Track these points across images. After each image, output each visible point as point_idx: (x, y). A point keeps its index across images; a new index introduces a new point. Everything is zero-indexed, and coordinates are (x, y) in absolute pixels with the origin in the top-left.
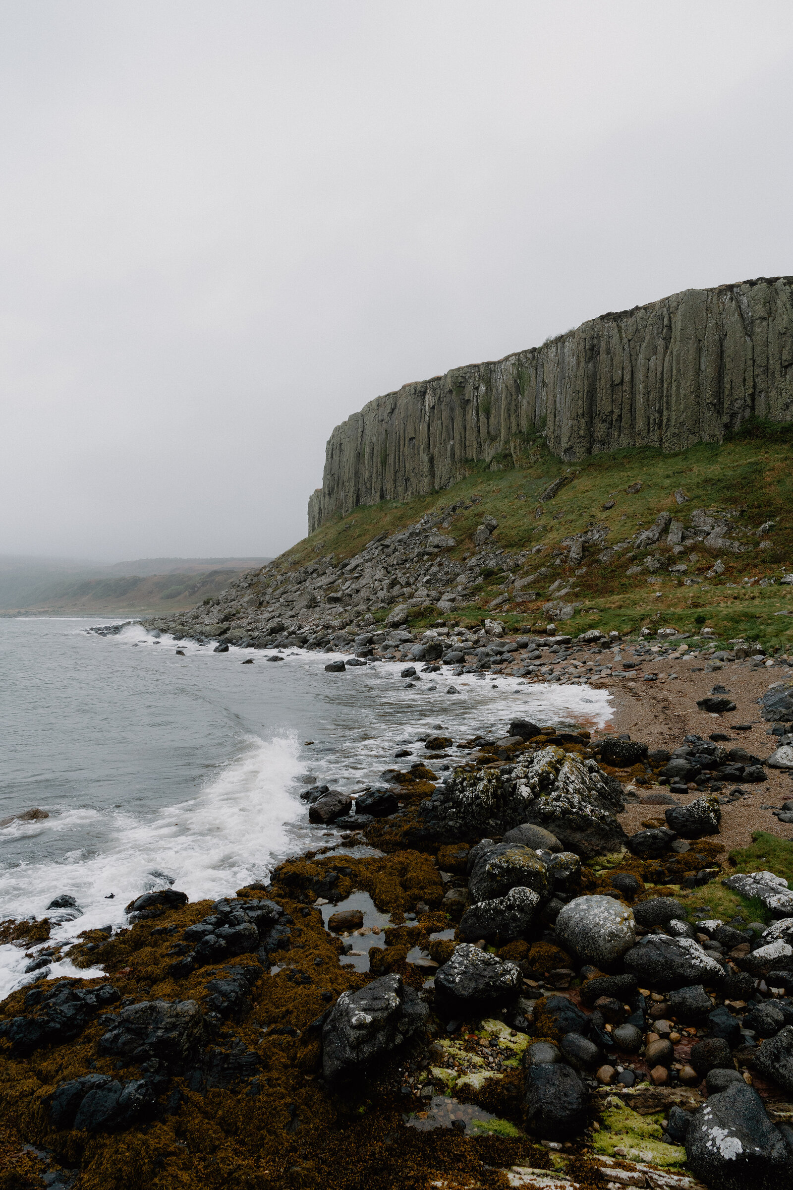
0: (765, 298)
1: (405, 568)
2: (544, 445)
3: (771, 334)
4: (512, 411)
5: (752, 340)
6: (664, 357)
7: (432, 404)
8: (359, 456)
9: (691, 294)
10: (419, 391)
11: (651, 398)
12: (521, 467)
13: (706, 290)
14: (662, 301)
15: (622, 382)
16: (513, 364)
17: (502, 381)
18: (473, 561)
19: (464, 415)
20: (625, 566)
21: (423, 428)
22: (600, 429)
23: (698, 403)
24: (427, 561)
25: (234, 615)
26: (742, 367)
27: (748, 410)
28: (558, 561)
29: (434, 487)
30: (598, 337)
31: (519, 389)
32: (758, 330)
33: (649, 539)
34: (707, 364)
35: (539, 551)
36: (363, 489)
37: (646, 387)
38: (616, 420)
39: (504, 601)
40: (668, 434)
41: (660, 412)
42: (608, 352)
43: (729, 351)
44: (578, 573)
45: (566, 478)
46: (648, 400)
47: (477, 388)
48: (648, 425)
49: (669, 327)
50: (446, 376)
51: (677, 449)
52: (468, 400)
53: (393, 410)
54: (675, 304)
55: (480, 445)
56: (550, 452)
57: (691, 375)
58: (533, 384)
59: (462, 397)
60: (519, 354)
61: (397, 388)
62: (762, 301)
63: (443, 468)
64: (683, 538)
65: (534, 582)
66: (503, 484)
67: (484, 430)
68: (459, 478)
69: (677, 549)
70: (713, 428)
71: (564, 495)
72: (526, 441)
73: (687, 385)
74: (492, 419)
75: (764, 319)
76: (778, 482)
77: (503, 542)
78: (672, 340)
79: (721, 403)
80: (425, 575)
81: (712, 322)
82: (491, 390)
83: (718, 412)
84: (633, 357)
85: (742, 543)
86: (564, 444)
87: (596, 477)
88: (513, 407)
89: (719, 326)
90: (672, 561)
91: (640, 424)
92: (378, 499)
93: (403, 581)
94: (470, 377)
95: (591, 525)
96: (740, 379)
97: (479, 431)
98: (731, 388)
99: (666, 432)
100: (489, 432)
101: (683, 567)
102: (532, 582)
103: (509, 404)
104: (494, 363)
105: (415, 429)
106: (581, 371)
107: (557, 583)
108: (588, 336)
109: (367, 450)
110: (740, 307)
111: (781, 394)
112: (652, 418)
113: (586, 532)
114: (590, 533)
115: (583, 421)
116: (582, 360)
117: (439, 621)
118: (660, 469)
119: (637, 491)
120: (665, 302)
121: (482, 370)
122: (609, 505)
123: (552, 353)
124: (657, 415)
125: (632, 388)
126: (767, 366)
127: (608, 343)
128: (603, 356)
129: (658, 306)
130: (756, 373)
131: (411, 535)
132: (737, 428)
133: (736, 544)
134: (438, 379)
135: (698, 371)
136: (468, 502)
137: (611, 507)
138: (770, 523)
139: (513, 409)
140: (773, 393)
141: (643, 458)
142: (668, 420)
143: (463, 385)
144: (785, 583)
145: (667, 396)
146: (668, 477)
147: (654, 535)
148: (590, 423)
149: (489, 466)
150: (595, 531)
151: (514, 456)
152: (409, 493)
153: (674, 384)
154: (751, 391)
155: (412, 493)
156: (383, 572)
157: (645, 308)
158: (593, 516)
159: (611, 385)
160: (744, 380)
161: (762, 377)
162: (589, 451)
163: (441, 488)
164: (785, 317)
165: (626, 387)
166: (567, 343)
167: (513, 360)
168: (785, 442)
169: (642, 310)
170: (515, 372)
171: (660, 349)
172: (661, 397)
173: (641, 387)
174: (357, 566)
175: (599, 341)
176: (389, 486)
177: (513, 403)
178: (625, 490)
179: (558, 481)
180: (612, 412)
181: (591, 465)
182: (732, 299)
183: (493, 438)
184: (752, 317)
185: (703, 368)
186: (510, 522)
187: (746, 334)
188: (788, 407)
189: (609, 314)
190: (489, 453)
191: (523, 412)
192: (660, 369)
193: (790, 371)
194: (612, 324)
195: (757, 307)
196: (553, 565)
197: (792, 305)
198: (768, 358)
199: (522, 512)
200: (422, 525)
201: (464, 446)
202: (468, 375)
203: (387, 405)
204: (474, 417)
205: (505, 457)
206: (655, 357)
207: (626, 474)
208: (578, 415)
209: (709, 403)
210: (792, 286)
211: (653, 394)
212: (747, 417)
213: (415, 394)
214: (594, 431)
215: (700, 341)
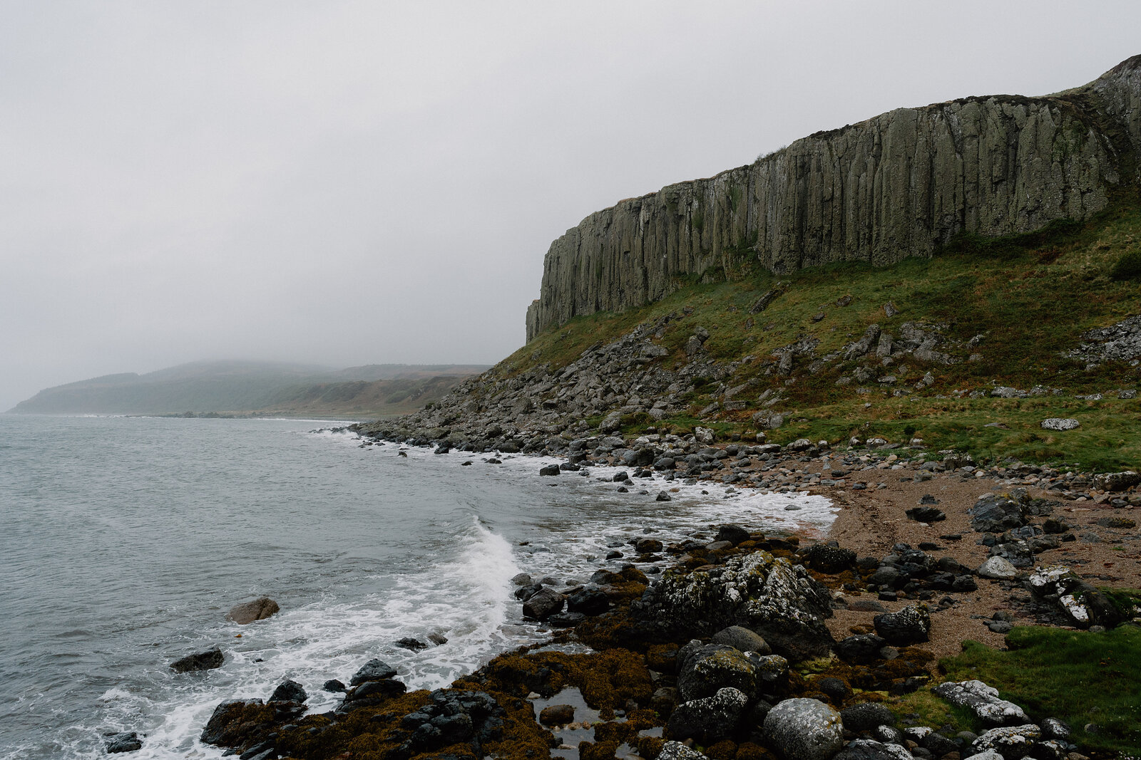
0: (975, 117)
1: (619, 376)
2: (755, 259)
3: (981, 151)
4: (724, 226)
5: (962, 157)
6: (875, 173)
7: (646, 220)
8: (576, 269)
9: (901, 113)
10: (634, 207)
11: (860, 214)
12: (732, 280)
13: (917, 109)
14: (873, 120)
15: (832, 198)
16: (726, 181)
17: (715, 198)
18: (684, 371)
19: (678, 230)
20: (835, 377)
21: (638, 242)
22: (811, 244)
23: (908, 218)
24: (640, 370)
25: (454, 419)
26: (952, 183)
27: (958, 226)
28: (768, 371)
29: (647, 299)
30: (809, 155)
31: (731, 205)
32: (968, 147)
33: (858, 350)
34: (917, 180)
35: (749, 361)
36: (579, 300)
37: (856, 203)
38: (826, 235)
39: (715, 410)
40: (878, 248)
41: (870, 227)
42: (819, 169)
43: (939, 168)
44: (787, 383)
45: (777, 291)
46: (858, 216)
47: (690, 204)
48: (858, 240)
49: (880, 145)
50: (660, 193)
51: (887, 263)
52: (682, 216)
53: (609, 225)
54: (885, 122)
55: (692, 258)
56: (761, 266)
57: (901, 191)
58: (745, 200)
59: (675, 212)
60: (731, 171)
61: (613, 204)
62: (973, 119)
63: (656, 281)
64: (893, 350)
65: (744, 391)
66: (715, 296)
67: (696, 244)
68: (672, 290)
69: (887, 361)
70: (923, 243)
71: (774, 307)
72: (738, 255)
73: (896, 203)
74: (704, 233)
75: (975, 136)
76: (989, 295)
77: (714, 353)
78: (882, 158)
79: (931, 218)
80: (638, 383)
81: (922, 140)
82: (704, 206)
83: (928, 227)
84: (844, 175)
85: (952, 356)
86: (775, 259)
87: (805, 290)
88: (725, 222)
89: (930, 144)
90: (881, 372)
91: (850, 239)
92: (593, 310)
93: (616, 388)
94: (683, 193)
95: (801, 336)
96: (951, 195)
97: (691, 246)
98: (942, 204)
99: (876, 247)
100: (701, 247)
101: (891, 379)
102: (742, 391)
103: (721, 219)
104: (707, 180)
105: (630, 243)
106: (792, 187)
107: (766, 393)
108: (799, 154)
109: (584, 263)
110: (950, 125)
111: (991, 210)
112: (862, 233)
113: (796, 344)
114: (799, 344)
115: (793, 236)
116: (793, 177)
117: (651, 428)
118: (869, 283)
119: (847, 304)
120: (875, 120)
121: (695, 186)
122: (819, 317)
123: (763, 170)
124: (867, 230)
125: (842, 204)
126: (977, 183)
127: (819, 161)
128: (813, 174)
129: (868, 125)
130: (966, 189)
131: (625, 344)
132: (947, 242)
133: (946, 356)
134: (653, 195)
135: (908, 187)
136: (680, 314)
137: (821, 319)
138: (981, 336)
139: (725, 224)
140: (984, 208)
141: (852, 272)
142: (878, 235)
143: (676, 201)
144: (995, 395)
145: (877, 212)
146: (877, 290)
147: (863, 347)
148: (801, 238)
149: (701, 279)
150: (804, 343)
151: (725, 269)
152: (623, 304)
153: (884, 201)
154: (961, 206)
155: (626, 305)
156: (597, 380)
157: (856, 127)
158: (803, 328)
159: (822, 201)
160: (955, 196)
161: (972, 193)
162: (799, 265)
163: (654, 300)
164: (996, 134)
165: (836, 203)
166: (778, 161)
167: (725, 177)
168: (995, 257)
169: (852, 129)
170: (727, 188)
171: (870, 167)
172: (871, 214)
173: (850, 203)
174: (572, 374)
175: (810, 159)
176: (604, 297)
177: (725, 218)
178: (834, 303)
179: (768, 294)
180: (822, 227)
181: (801, 278)
182: (942, 117)
183: (705, 252)
184: (962, 134)
185: (913, 184)
186: (722, 333)
187: (956, 151)
188: (998, 222)
189: (820, 133)
190: (701, 266)
191: (735, 228)
192: (869, 186)
193: (1001, 188)
194: (823, 143)
195: (967, 125)
196: (763, 375)
197: (1003, 123)
198: (978, 175)
199: (733, 323)
200: (635, 335)
201: (677, 260)
202: (681, 192)
203: (603, 221)
204: (687, 232)
205: (717, 271)
206: (865, 174)
207: (835, 287)
208: (788, 230)
209: (918, 219)
210: (1003, 104)
211: (863, 210)
212: (957, 232)
213: (630, 210)
214: (804, 246)
215: (910, 158)
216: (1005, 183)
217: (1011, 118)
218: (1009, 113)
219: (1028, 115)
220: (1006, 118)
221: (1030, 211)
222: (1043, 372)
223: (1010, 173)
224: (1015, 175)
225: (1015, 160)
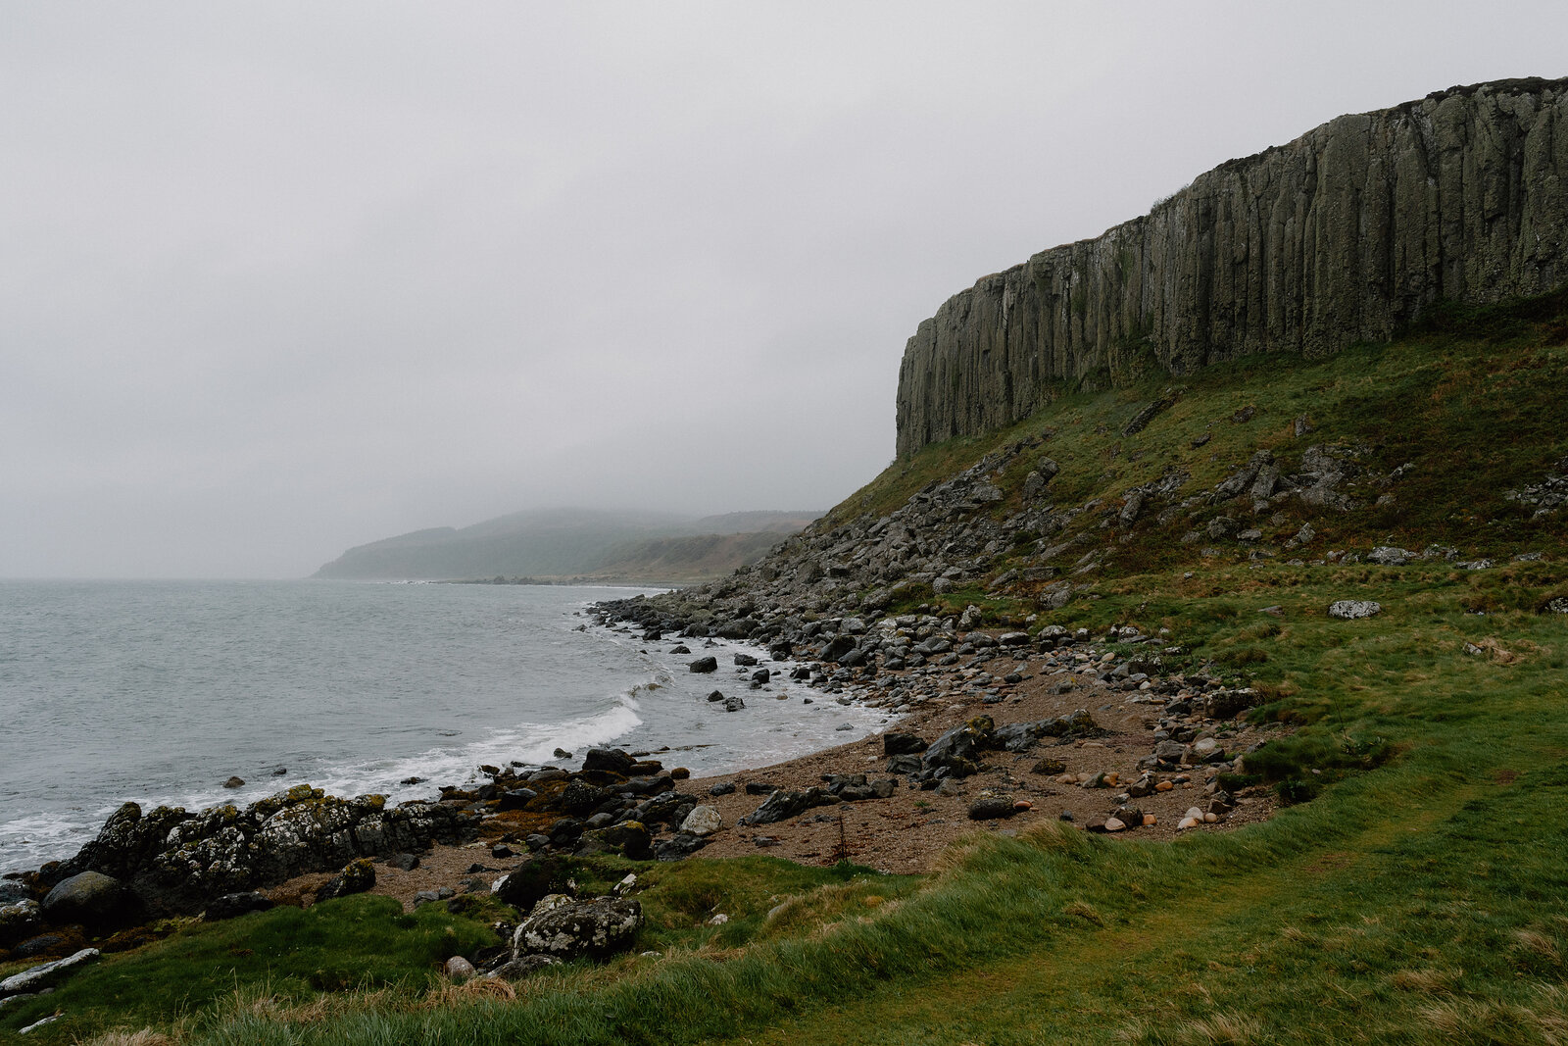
0: (1456, 118)
1: (932, 531)
2: (1151, 354)
3: (1466, 172)
4: (1112, 307)
5: (1437, 184)
6: (1305, 218)
7: (1011, 303)
8: (930, 376)
9: (1346, 122)
10: (994, 286)
11: (1286, 281)
12: (1117, 386)
13: (1370, 114)
14: (1306, 137)
15: (1247, 259)
16: (1114, 242)
17: (1101, 265)
18: (1012, 522)
19: (1052, 316)
21: (1000, 335)
22: (1218, 327)
23: (1356, 282)
24: (961, 521)
26: (1420, 225)
27: (1432, 290)
28: (1105, 523)
29: (1011, 417)
30: (1215, 196)
31: (1121, 276)
32: (1445, 167)
33: (1228, 490)
34: (1368, 223)
35: (1092, 507)
36: (934, 421)
37: (1280, 264)
38: (1239, 314)
39: (1009, 580)
40: (1310, 331)
41: (1299, 299)
42: (1228, 216)
43: (1400, 204)
44: (1123, 540)
45: (1164, 401)
46: (1284, 284)
47: (1068, 278)
48: (1283, 319)
49: (1314, 173)
50: (1028, 264)
51: (1323, 353)
52: (1057, 296)
53: (967, 313)
54: (1322, 139)
55: (1071, 356)
56: (1156, 363)
57: (1343, 242)
58: (1138, 267)
59: (1048, 291)
60: (1121, 227)
61: (971, 285)
62: (1452, 122)
63: (1023, 389)
64: (1277, 488)
65: (1063, 553)
66: (1088, 412)
67: (1076, 336)
68: (1043, 403)
69: (1258, 506)
70: (1377, 320)
71: (1153, 427)
72: (1126, 349)
73: (1337, 258)
74: (1087, 319)
75: (1455, 149)
76: (1450, 400)
77: (1057, 495)
78: (1317, 194)
79: (1390, 281)
80: (951, 540)
81: (1376, 162)
82: (1087, 280)
83: (1386, 295)
84: (1263, 222)
85: (1352, 497)
86: (1173, 354)
87: (1200, 400)
88: (1113, 302)
89: (1387, 167)
90: (1246, 524)
91: (1272, 319)
93: (922, 547)
94: (1059, 263)
95: (1170, 469)
96: (1418, 243)
97: (1070, 338)
98: (1405, 258)
99: (1307, 328)
100: (1083, 339)
101: (1254, 534)
102: (1061, 553)
103: (1108, 298)
104: (1092, 242)
105: (990, 338)
106: (1192, 247)
107: (1088, 556)
108: (1203, 196)
109: (939, 369)
110: (1421, 135)
111: (1483, 262)
112: (1288, 309)
113: (1159, 481)
114: (1163, 482)
115: (1195, 319)
116: (1195, 230)
117: (923, 605)
118: (1289, 385)
119: (1247, 419)
120: (1310, 138)
121: (1075, 252)
122: (1201, 441)
123: (1160, 224)
124: (1295, 305)
125: (1261, 267)
126: (1461, 222)
127: (1228, 204)
128: (1220, 224)
129: (1299, 144)
130: (1443, 233)
131: (957, 484)
132: (1415, 317)
133: (1344, 498)
134: (1019, 268)
135: (1355, 235)
136: (1038, 438)
137: (1204, 443)
138: (1407, 465)
139: (1114, 303)
140: (1472, 261)
141: (1271, 370)
142: (1310, 311)
145: (1308, 276)
146: (1296, 396)
147: (1236, 485)
148: (1204, 322)
149: (1079, 387)
150: (1170, 479)
151: (1112, 370)
152: (983, 426)
153: (1318, 258)
154: (1436, 260)
155: (986, 427)
156: (903, 535)
157: (1281, 149)
158: (1175, 457)
159: (1232, 264)
160: (1425, 245)
161: (1453, 238)
162: (1204, 361)
163: (1021, 419)
164: (1486, 143)
165: (1253, 265)
166: (1178, 208)
167: (1113, 236)
168: (1481, 337)
169: (1276, 153)
170: (1116, 252)
171: (1300, 208)
172: (1301, 278)
173: (1272, 265)
174: (883, 527)
175: (1216, 202)
176: (961, 417)
177: (1114, 297)
178: (1231, 418)
179: (1151, 406)
180: (1233, 303)
181: (1206, 381)
182: (1406, 124)
183: (1087, 346)
184: (1438, 147)
185: (1363, 230)
186: (1076, 465)
187: (1429, 174)
188: (1493, 281)
189: (1231, 162)
190: (1082, 367)
191: (1125, 309)
192: (1298, 237)
193: (1497, 227)
194: (1234, 176)
195: (1444, 132)
196: (1098, 528)
197: (1498, 125)
198: (1462, 209)
199: (1095, 452)
200: (975, 471)
201: (1051, 360)
202: (1056, 261)
203: (960, 308)
204: (1063, 318)
205: (1101, 374)
206: (1291, 219)
207: (1239, 393)
208: (1188, 310)
209: (1371, 283)
210: (1499, 95)
211: (1290, 274)
212: (1430, 301)
213: (990, 290)
214: (1211, 333)
215: (1358, 190)
216: (1503, 218)
217: (1511, 116)
218: (1507, 109)
219: (1537, 109)
220: (1502, 116)
221: (1541, 261)
222: (1468, 523)
223: (1510, 204)
224: (1519, 206)
225: (1519, 182)
